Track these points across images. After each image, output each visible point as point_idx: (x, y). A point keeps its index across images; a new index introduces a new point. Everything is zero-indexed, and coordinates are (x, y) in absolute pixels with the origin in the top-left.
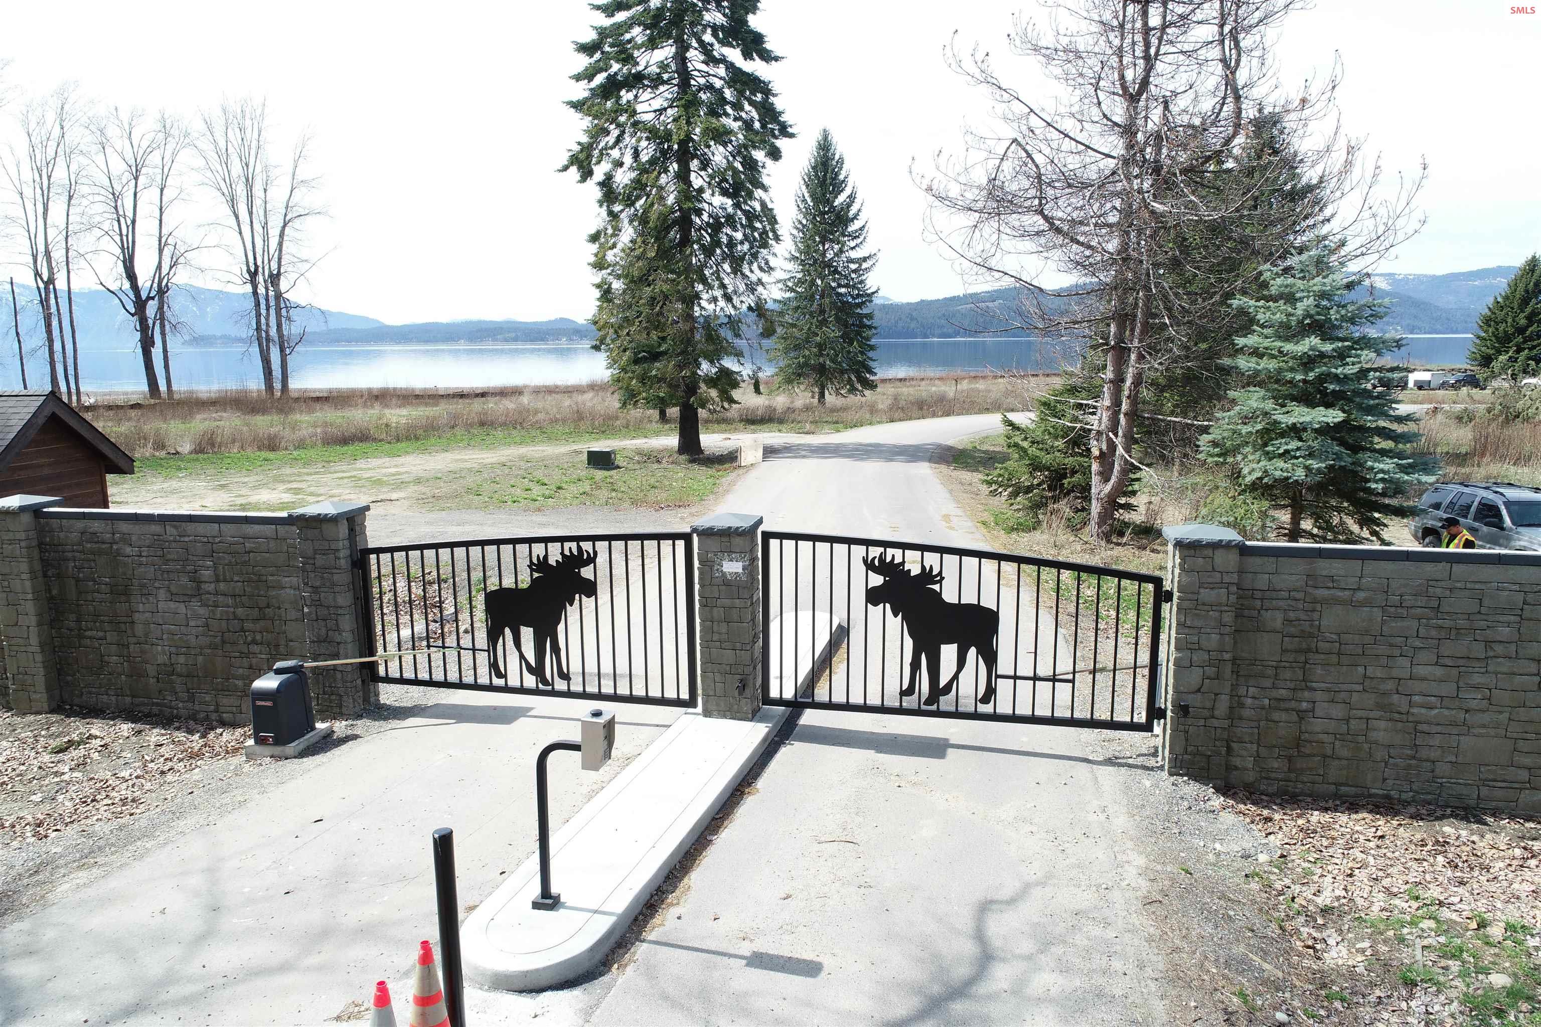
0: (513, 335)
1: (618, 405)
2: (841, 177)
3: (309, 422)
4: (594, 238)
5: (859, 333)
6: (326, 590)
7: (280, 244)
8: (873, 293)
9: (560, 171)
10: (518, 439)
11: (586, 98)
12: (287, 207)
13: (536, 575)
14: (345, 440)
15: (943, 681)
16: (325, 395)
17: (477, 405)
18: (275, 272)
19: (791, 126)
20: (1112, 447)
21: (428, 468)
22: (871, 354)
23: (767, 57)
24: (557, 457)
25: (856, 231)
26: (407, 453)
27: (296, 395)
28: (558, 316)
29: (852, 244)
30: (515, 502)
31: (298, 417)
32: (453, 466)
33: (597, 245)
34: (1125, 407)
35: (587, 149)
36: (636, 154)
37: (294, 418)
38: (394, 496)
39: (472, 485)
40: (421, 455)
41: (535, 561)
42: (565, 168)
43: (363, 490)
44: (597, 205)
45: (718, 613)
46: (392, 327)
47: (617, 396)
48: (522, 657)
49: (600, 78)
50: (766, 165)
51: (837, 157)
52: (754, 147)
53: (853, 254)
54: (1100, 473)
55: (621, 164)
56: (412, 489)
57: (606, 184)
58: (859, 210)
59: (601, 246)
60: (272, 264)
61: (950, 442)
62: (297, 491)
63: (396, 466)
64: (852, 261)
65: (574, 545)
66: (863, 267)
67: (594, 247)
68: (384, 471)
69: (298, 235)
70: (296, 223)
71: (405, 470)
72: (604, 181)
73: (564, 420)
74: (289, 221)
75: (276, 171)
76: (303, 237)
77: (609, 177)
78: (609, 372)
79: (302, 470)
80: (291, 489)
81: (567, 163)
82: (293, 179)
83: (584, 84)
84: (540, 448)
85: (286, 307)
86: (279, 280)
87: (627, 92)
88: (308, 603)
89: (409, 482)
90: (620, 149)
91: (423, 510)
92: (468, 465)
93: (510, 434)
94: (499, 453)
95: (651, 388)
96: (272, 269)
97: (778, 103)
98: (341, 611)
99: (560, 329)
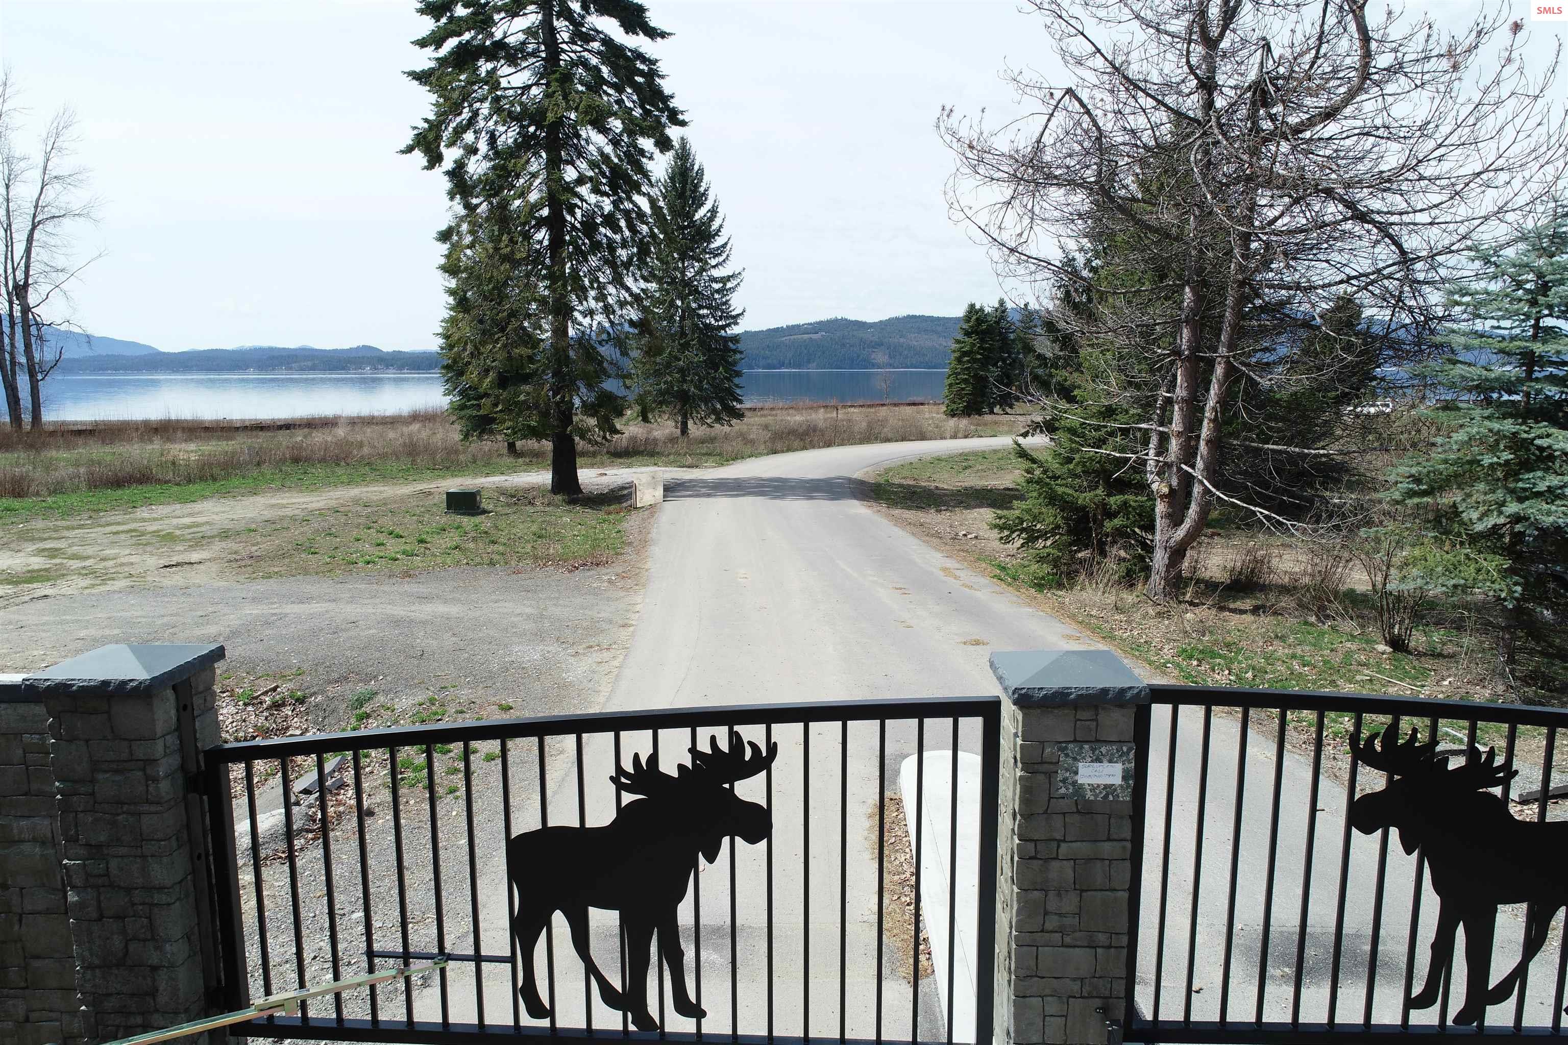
0: (310, 364)
1: (458, 437)
2: (702, 190)
3: (67, 460)
4: (444, 236)
5: (723, 358)
6: (123, 851)
7: (28, 251)
8: (738, 315)
9: (403, 152)
10: (344, 478)
11: (433, 68)
12: (36, 207)
13: (627, 798)
14: (118, 482)
16: (89, 428)
17: (283, 438)
18: (21, 283)
19: (682, 112)
21: (235, 517)
22: (736, 380)
23: (653, 33)
24: (403, 499)
25: (718, 248)
26: (205, 498)
27: (51, 428)
28: (361, 343)
29: (713, 262)
30: (368, 563)
31: (53, 453)
32: (268, 514)
33: (447, 246)
34: (1206, 431)
35: (435, 127)
36: (493, 139)
37: (49, 455)
38: (195, 557)
39: (301, 540)
40: (222, 500)
41: (628, 767)
42: (409, 150)
43: (148, 549)
44: (446, 198)
45: (1060, 872)
46: (169, 354)
47: (458, 427)
48: (591, 969)
49: (451, 43)
50: (655, 156)
51: (696, 168)
52: (643, 134)
53: (716, 273)
54: (1168, 516)
55: (475, 151)
56: (218, 546)
57: (457, 174)
58: (721, 226)
59: (454, 246)
60: (17, 273)
62: (53, 553)
63: (191, 515)
64: (715, 280)
66: (728, 287)
67: (444, 248)
68: (175, 521)
69: (52, 241)
70: (49, 226)
71: (204, 519)
72: (454, 169)
73: (397, 455)
74: (39, 222)
75: (22, 164)
76: (59, 243)
77: (460, 166)
78: (448, 399)
79: (59, 523)
80: (44, 550)
81: (411, 143)
82: (45, 173)
83: (429, 51)
84: (376, 489)
85: (37, 324)
86: (26, 292)
87: (486, 61)
88: (77, 881)
89: (213, 537)
90: (475, 132)
91: (241, 578)
92: (289, 512)
93: (333, 472)
94: (325, 495)
95: (518, 415)
96: (18, 279)
97: (667, 86)
98: (157, 898)
99: (363, 357)
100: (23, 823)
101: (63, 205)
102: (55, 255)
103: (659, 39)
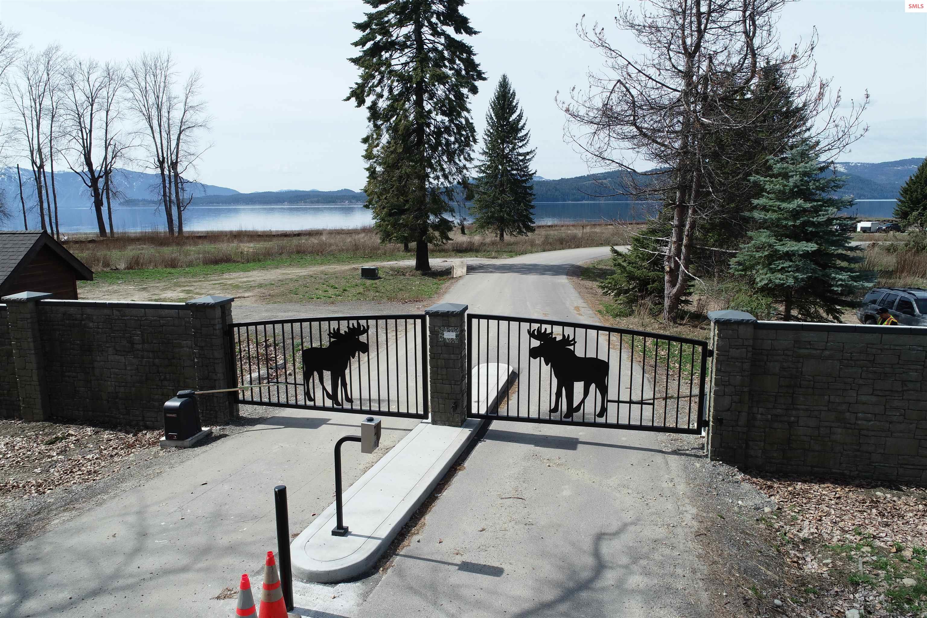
0: (316, 199)
1: (379, 241)
2: (514, 104)
3: (194, 251)
4: (365, 140)
5: (524, 198)
6: (208, 348)
7: (178, 145)
8: (533, 174)
9: (345, 100)
10: (319, 261)
11: (361, 56)
12: (182, 122)
13: (332, 340)
14: (216, 262)
15: (575, 404)
16: (204, 235)
17: (295, 241)
18: (174, 161)
19: (484, 73)
20: (677, 265)
21: (266, 278)
22: (531, 211)
23: (470, 32)
24: (344, 272)
25: (523, 136)
26: (254, 269)
27: (187, 235)
29: (520, 144)
30: (318, 298)
31: (188, 248)
32: (280, 277)
34: (685, 242)
35: (361, 87)
36: (391, 90)
37: (186, 249)
38: (246, 295)
39: (293, 288)
40: (262, 271)
41: (332, 331)
42: (348, 99)
43: (228, 291)
44: (367, 121)
45: (441, 363)
46: (244, 194)
47: (379, 236)
48: (324, 388)
49: (369, 45)
50: (469, 97)
51: (511, 92)
52: (462, 86)
53: (521, 151)
54: (670, 282)
55: (382, 96)
56: (257, 290)
57: (373, 108)
58: (525, 124)
59: (370, 145)
60: (173, 156)
61: (579, 263)
62: (188, 292)
63: (247, 277)
64: (520, 155)
65: (355, 322)
66: (527, 158)
67: (366, 146)
68: (240, 280)
69: (188, 139)
70: (187, 132)
71: (252, 279)
72: (371, 106)
73: (347, 250)
74: (183, 130)
75: (175, 101)
76: (192, 140)
77: (374, 104)
78: (374, 221)
79: (191, 279)
80: (185, 290)
81: (349, 95)
82: (185, 105)
83: (359, 48)
84: (333, 267)
85: (181, 182)
86: (177, 166)
87: (386, 52)
88: (197, 356)
89: (255, 287)
90: (381, 87)
91: (264, 303)
92: (290, 277)
93: (315, 258)
94: (308, 269)
95: (399, 231)
96: (173, 159)
97: (476, 59)
98: (217, 361)
99: (345, 196)
100: (185, 342)
101: (194, 121)
102: (190, 147)
103: (473, 35)
